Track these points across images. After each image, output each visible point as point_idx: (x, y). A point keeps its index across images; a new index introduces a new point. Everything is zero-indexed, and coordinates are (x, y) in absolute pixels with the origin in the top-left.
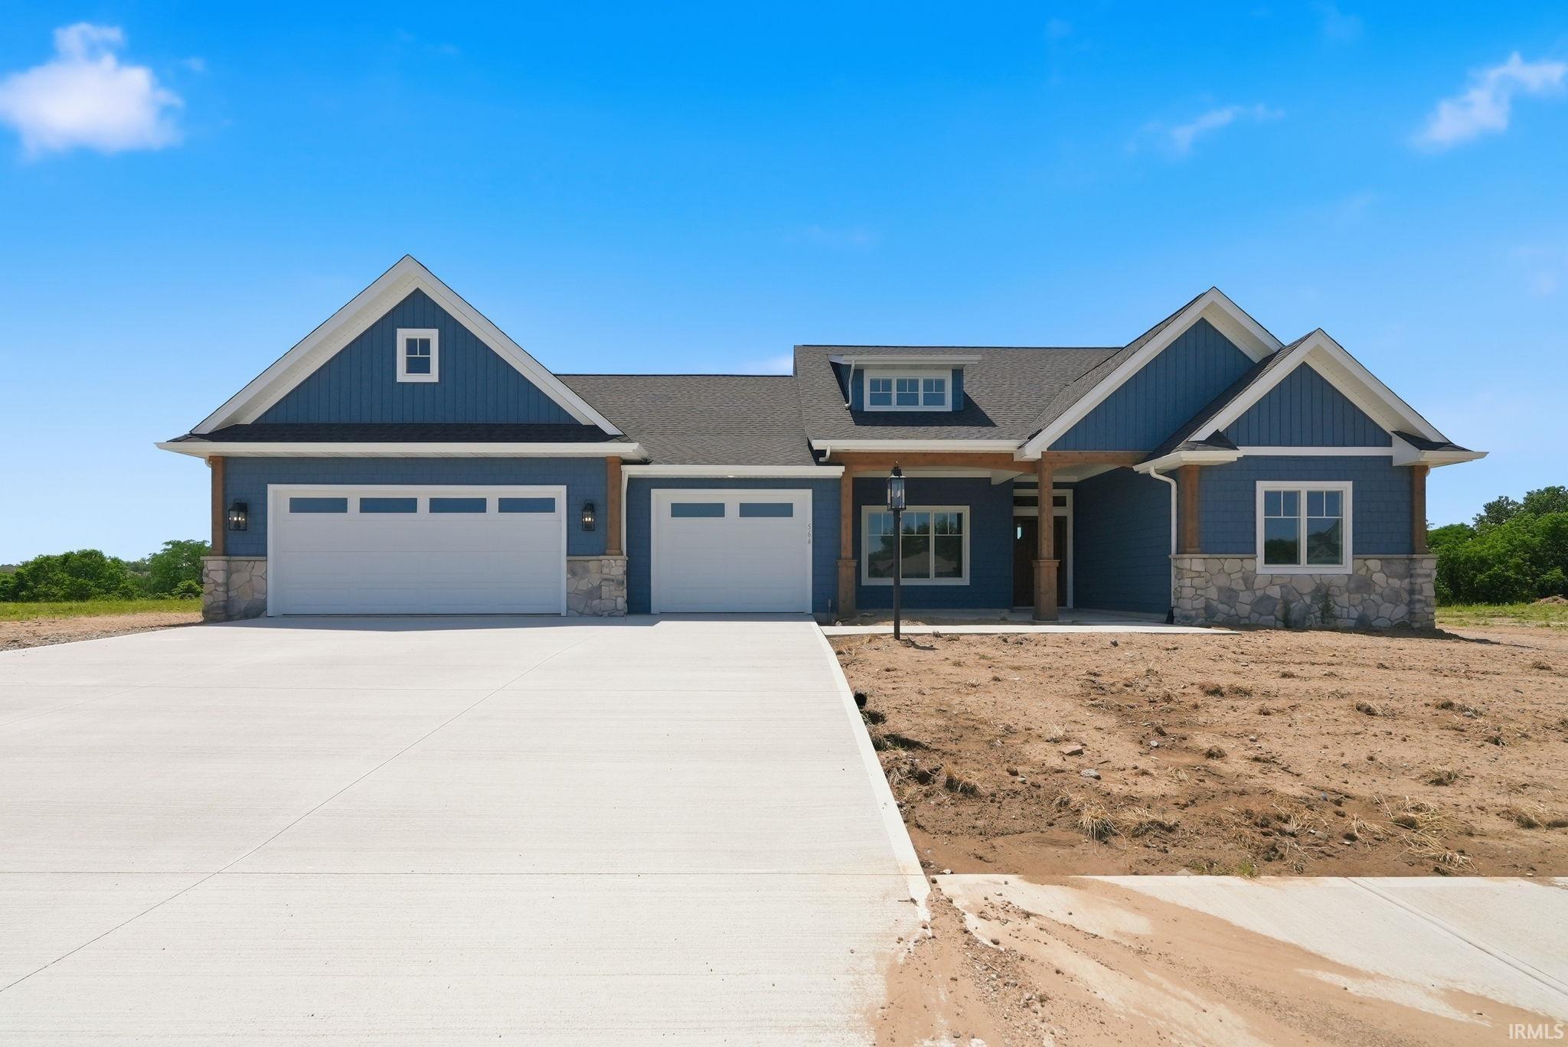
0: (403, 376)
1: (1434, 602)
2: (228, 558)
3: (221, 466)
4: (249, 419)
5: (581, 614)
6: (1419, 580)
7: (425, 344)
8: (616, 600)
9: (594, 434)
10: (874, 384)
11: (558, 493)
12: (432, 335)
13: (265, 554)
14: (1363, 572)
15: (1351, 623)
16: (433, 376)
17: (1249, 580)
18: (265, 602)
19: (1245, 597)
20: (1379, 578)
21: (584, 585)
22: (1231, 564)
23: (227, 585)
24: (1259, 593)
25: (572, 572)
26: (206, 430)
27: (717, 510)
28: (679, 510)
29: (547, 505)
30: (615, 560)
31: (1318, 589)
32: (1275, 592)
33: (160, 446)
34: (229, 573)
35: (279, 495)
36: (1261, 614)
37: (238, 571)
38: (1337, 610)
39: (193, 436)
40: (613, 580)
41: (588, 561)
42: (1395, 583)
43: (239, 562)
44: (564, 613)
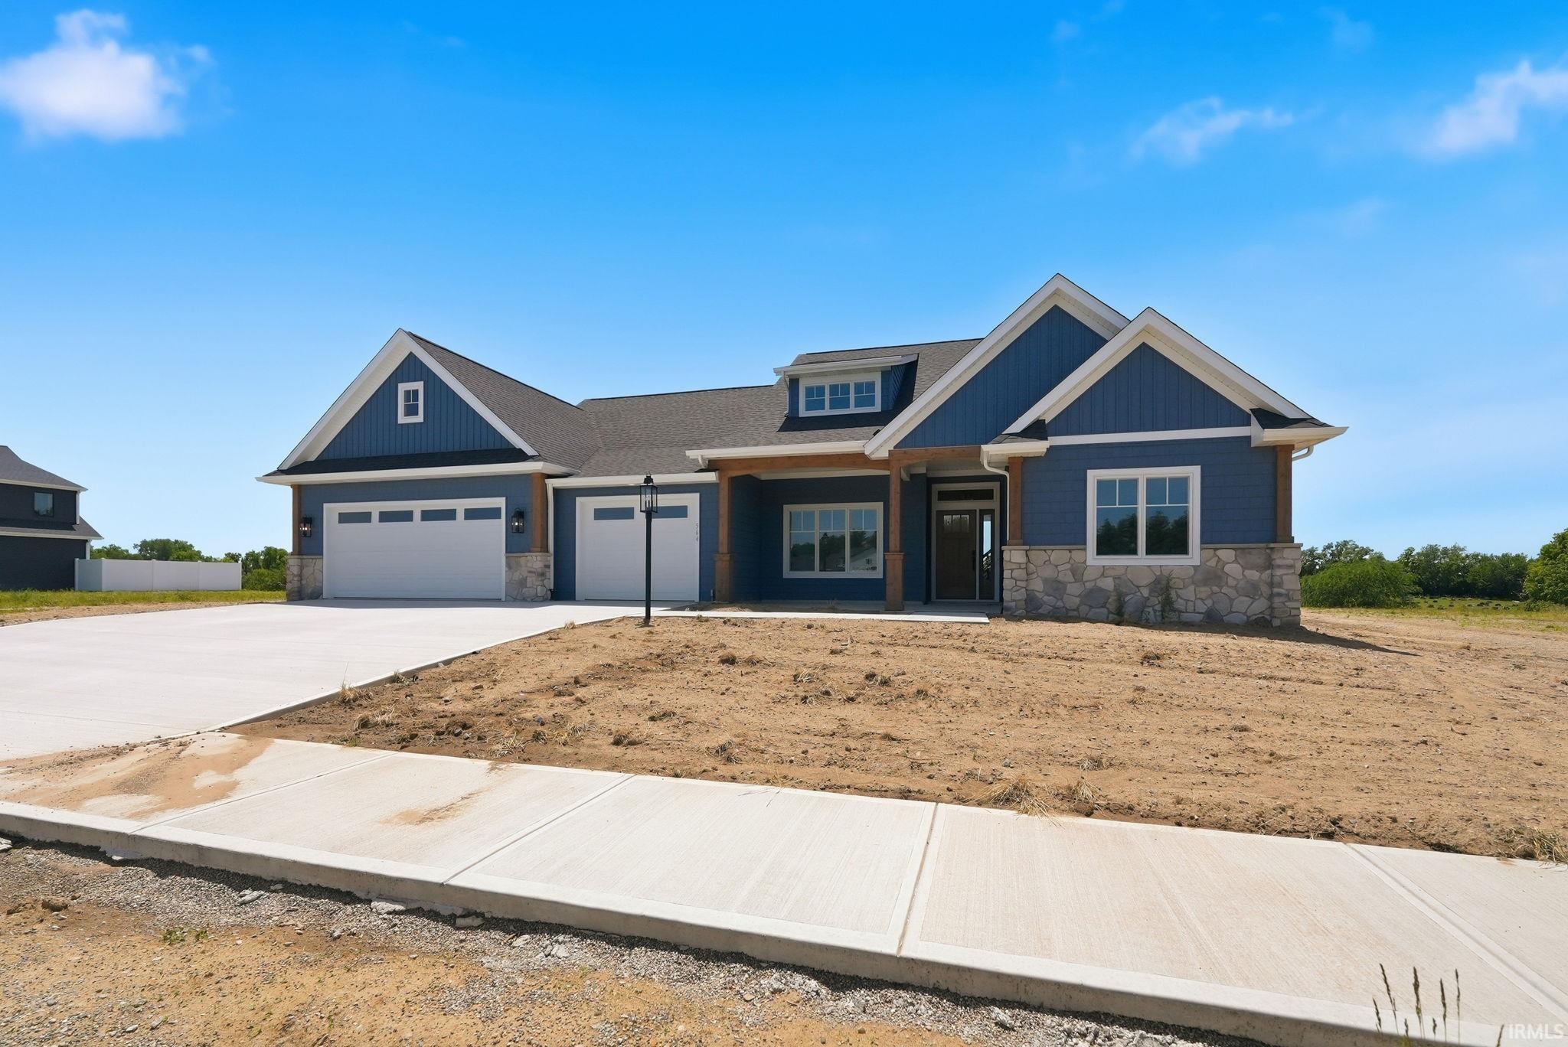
0: (402, 419)
1: (1298, 596)
2: (300, 557)
3: (299, 490)
4: (312, 458)
5: (515, 600)
6: (1278, 572)
7: (416, 392)
8: (536, 589)
9: (520, 456)
10: (809, 391)
11: (500, 502)
12: (419, 386)
13: (322, 554)
14: (1212, 563)
15: (1198, 618)
16: (419, 418)
17: (1078, 572)
18: (322, 588)
19: (1074, 589)
20: (1233, 569)
21: (517, 576)
22: (1059, 555)
23: (300, 576)
24: (1089, 585)
25: (509, 566)
26: (285, 467)
27: (623, 513)
28: (601, 514)
29: (494, 513)
30: (536, 556)
31: (1157, 581)
32: (1108, 584)
33: (258, 479)
34: (301, 567)
35: (331, 511)
36: (1091, 607)
37: (307, 566)
38: (1179, 604)
39: (280, 472)
40: (534, 572)
41: (520, 557)
42: (1253, 575)
43: (308, 560)
44: (503, 599)
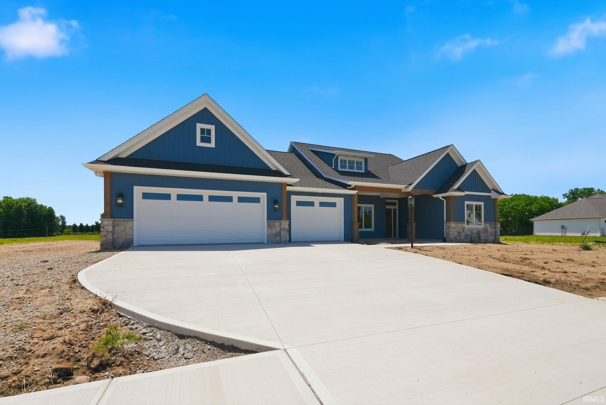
0: (199, 143)
1: (500, 236)
2: (113, 219)
3: (108, 177)
4: (124, 156)
5: (272, 243)
6: (497, 230)
7: (209, 131)
8: (286, 237)
9: (278, 174)
10: (341, 161)
11: (263, 196)
12: (212, 128)
13: (132, 218)
14: (486, 227)
15: (484, 241)
16: (212, 145)
17: (463, 229)
18: (132, 240)
19: (463, 234)
20: (489, 229)
21: (274, 231)
22: (460, 225)
23: (113, 233)
24: (466, 233)
25: (269, 226)
26: (106, 159)
27: (311, 204)
28: (299, 204)
29: (257, 200)
30: (286, 222)
31: (477, 232)
32: (469, 233)
33: (84, 165)
34: (114, 226)
35: (138, 191)
36: (466, 239)
37: (119, 225)
38: (482, 238)
39: (98, 161)
40: (285, 230)
41: (275, 222)
42: (492, 230)
43: (119, 221)
44: (266, 242)
